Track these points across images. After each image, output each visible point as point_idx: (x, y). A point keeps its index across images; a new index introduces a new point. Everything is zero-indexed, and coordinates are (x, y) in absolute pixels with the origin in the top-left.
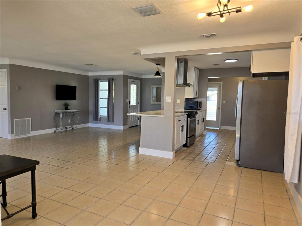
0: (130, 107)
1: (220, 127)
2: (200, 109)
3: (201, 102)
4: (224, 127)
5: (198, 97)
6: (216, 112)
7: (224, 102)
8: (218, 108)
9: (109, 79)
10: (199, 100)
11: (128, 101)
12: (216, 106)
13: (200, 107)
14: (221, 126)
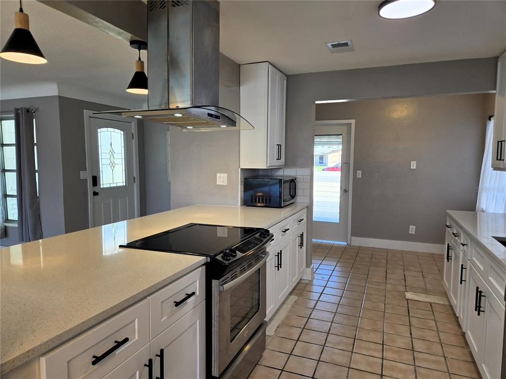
0: (95, 194)
1: (349, 239)
2: (292, 201)
3: (293, 182)
4: (358, 241)
5: (287, 165)
6: (338, 200)
7: (359, 174)
8: (344, 191)
9: (17, 110)
10: (289, 173)
11: (86, 175)
12: (339, 185)
13: (293, 197)
14: (353, 238)
